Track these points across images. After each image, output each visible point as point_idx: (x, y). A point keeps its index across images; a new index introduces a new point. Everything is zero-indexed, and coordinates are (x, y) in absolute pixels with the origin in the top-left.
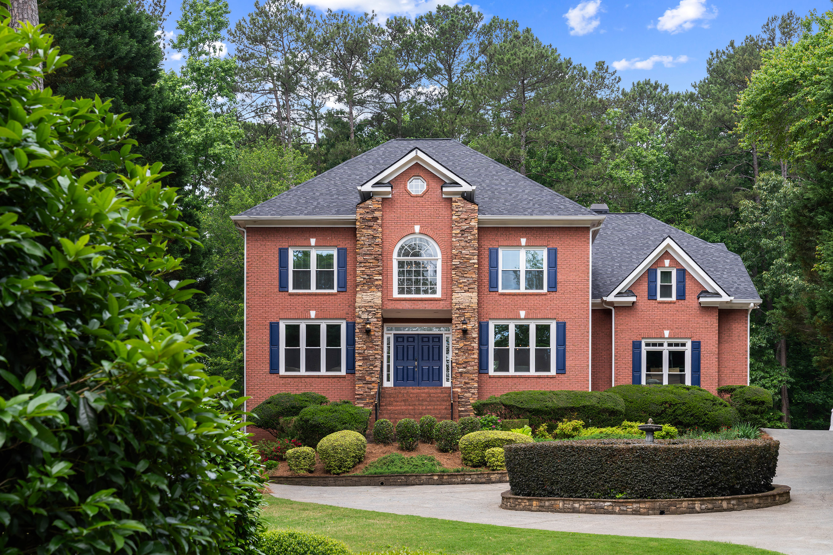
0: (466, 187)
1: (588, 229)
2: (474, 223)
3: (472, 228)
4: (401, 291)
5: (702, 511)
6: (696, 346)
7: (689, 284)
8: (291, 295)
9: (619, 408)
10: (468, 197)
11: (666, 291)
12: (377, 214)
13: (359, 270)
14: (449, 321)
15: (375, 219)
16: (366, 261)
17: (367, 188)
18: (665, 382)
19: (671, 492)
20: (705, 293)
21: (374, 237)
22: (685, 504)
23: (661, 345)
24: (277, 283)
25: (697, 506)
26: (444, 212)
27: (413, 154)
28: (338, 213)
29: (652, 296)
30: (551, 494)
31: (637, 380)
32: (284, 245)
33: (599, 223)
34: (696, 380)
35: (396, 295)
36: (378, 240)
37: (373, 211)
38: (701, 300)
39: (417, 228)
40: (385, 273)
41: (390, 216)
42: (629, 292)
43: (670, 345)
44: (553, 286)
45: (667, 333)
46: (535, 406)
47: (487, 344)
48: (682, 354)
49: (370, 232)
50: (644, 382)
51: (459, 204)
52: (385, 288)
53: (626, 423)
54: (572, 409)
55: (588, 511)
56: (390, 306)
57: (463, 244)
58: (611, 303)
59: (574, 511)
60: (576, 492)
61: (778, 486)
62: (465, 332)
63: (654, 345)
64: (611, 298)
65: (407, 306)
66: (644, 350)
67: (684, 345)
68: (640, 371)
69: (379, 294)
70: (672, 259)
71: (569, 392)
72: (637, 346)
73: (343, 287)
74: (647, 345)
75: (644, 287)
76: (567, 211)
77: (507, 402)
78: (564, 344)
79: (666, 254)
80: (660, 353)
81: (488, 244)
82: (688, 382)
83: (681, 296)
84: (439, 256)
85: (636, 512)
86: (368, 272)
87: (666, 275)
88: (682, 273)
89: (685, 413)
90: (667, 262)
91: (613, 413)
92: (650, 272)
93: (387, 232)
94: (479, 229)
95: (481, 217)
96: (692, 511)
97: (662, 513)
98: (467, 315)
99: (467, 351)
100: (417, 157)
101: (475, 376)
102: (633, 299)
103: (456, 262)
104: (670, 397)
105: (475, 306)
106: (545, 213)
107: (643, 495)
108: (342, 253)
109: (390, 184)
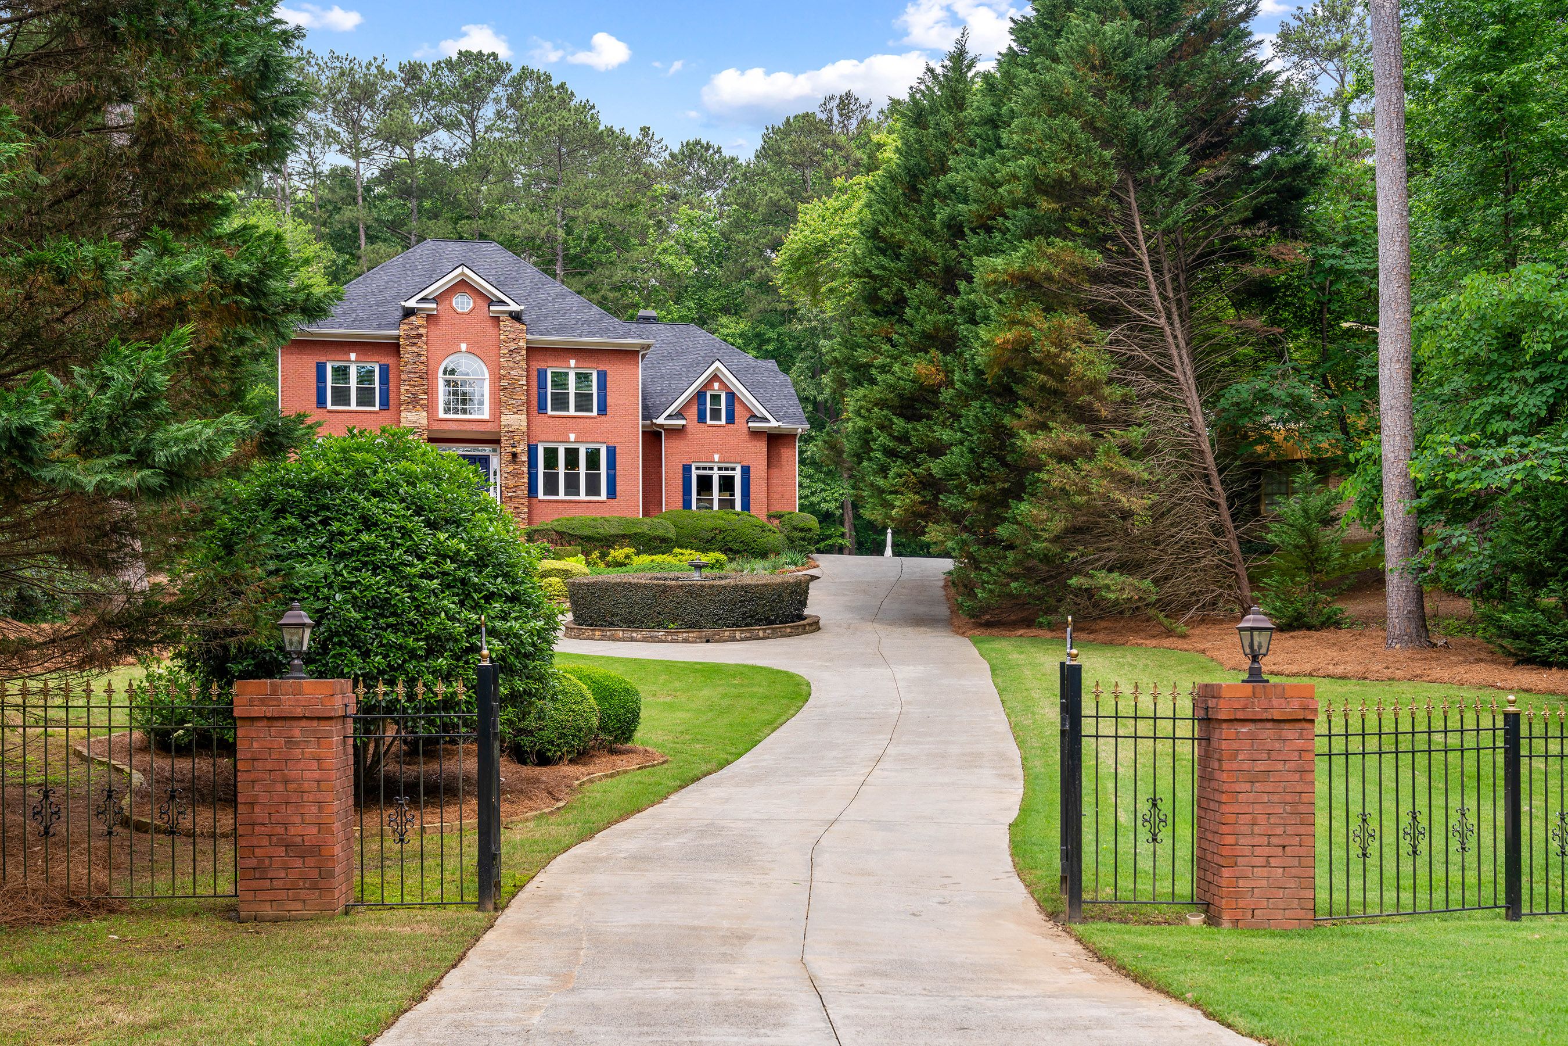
0: (514, 307)
1: (637, 352)
2: (522, 344)
3: (520, 348)
4: (447, 411)
5: (742, 640)
6: (746, 471)
7: (738, 407)
8: (330, 412)
9: (669, 535)
10: (516, 317)
11: (716, 414)
12: (422, 331)
13: (403, 389)
14: (498, 442)
15: (420, 336)
16: (410, 379)
17: (412, 303)
18: (716, 507)
19: (715, 623)
20: (753, 417)
21: (419, 355)
22: (727, 634)
23: (711, 469)
24: (314, 399)
25: (738, 635)
26: (491, 330)
27: (459, 270)
28: (379, 327)
29: (701, 419)
30: (611, 624)
31: (687, 505)
32: (322, 359)
33: (649, 346)
34: (746, 506)
35: (442, 415)
36: (423, 358)
37: (418, 328)
38: (750, 424)
39: (464, 347)
40: (430, 392)
41: (435, 332)
42: (679, 414)
43: (720, 469)
44: (603, 409)
45: (716, 457)
46: (587, 532)
47: (536, 467)
48: (732, 478)
49: (414, 349)
50: (694, 507)
51: (507, 323)
52: (430, 407)
53: (676, 550)
54: (624, 536)
55: (645, 640)
56: (436, 426)
57: (511, 364)
58: (661, 426)
59: (633, 640)
60: (633, 622)
61: (810, 616)
62: (514, 455)
63: (704, 469)
64: (661, 421)
65: (454, 426)
66: (694, 474)
67: (733, 469)
68: (690, 495)
69: (425, 414)
70: (721, 382)
71: (620, 518)
72: (687, 469)
73: (385, 404)
74: (698, 468)
75: (694, 410)
76: (616, 334)
77: (559, 529)
78: (615, 469)
79: (715, 377)
80: (710, 477)
81: (536, 365)
82: (738, 507)
83: (731, 419)
84: (487, 376)
85: (686, 641)
86: (413, 390)
87: (716, 398)
88: (732, 396)
89: (734, 540)
90: (716, 385)
91: (664, 540)
92: (700, 395)
93: (432, 349)
94: (528, 349)
95: (530, 337)
96: (733, 639)
97: (708, 641)
98: (517, 438)
99: (517, 475)
100: (463, 274)
101: (525, 501)
102: (683, 422)
103: (504, 383)
104: (720, 523)
105: (525, 429)
106: (594, 335)
107: (692, 626)
108: (385, 370)
109: (435, 300)
